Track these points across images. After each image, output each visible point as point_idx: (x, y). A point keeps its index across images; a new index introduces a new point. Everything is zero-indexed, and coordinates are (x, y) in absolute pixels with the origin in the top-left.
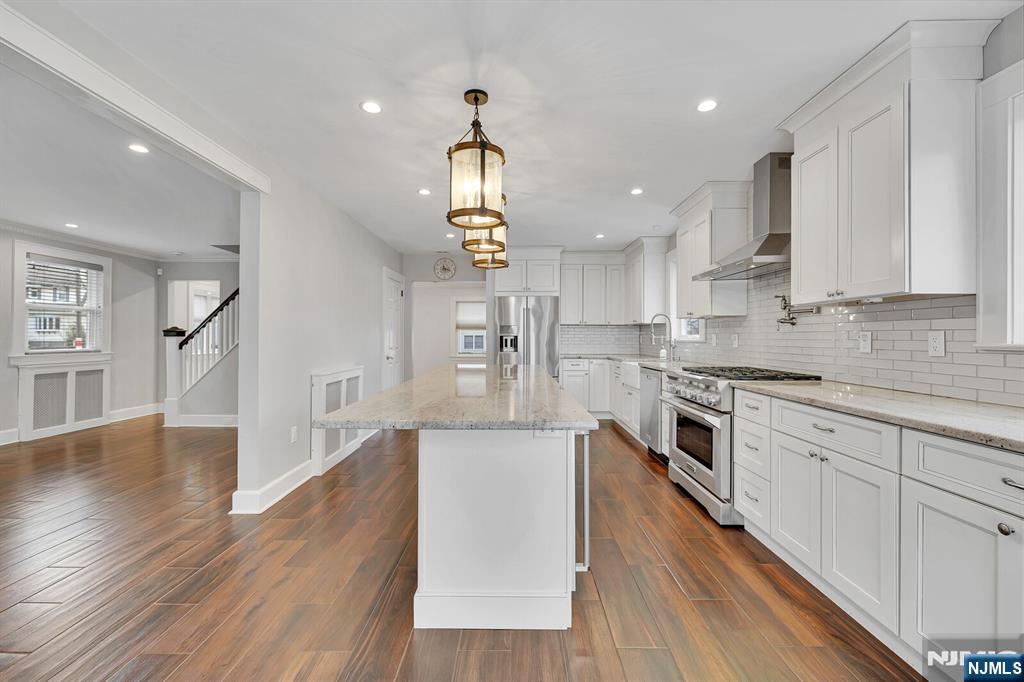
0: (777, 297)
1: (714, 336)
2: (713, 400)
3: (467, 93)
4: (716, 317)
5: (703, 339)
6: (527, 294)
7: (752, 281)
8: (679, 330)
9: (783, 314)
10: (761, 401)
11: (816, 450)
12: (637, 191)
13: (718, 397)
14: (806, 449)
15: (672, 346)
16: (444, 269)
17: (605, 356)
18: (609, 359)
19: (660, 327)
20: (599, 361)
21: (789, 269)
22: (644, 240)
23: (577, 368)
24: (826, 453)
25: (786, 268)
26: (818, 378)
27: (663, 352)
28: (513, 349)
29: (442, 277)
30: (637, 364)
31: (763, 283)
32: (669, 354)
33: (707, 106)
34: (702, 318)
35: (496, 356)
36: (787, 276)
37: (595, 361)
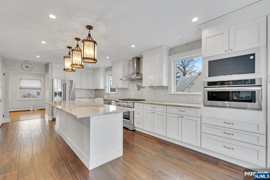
0: (136, 84)
1: (120, 92)
3: (87, 26)
4: (122, 88)
5: (117, 93)
6: (65, 79)
7: (130, 81)
9: (137, 88)
10: (141, 104)
11: (153, 112)
12: (108, 57)
14: (150, 112)
16: (26, 67)
17: (89, 98)
19: (103, 90)
21: (142, 79)
24: (154, 112)
25: (141, 79)
26: (145, 100)
27: (105, 96)
28: (59, 96)
29: (26, 70)
30: (102, 99)
31: (133, 81)
33: (133, 46)
36: (138, 81)
37: (86, 99)
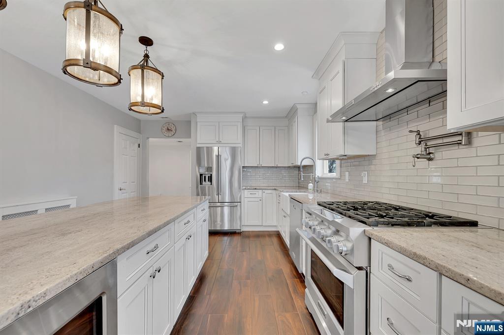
0: (411, 131)
1: (347, 173)
2: (345, 249)
4: (349, 157)
5: (338, 176)
6: (219, 145)
7: (380, 123)
8: (321, 169)
9: (419, 150)
13: (349, 245)
15: (316, 181)
16: (168, 130)
17: (274, 188)
18: (275, 189)
19: (310, 168)
20: (269, 191)
22: (298, 106)
23: (253, 196)
27: (311, 186)
28: (210, 183)
29: (167, 135)
30: (288, 195)
31: (393, 123)
32: (314, 187)
34: (337, 159)
35: (197, 187)
36: (424, 109)
37: (266, 191)
